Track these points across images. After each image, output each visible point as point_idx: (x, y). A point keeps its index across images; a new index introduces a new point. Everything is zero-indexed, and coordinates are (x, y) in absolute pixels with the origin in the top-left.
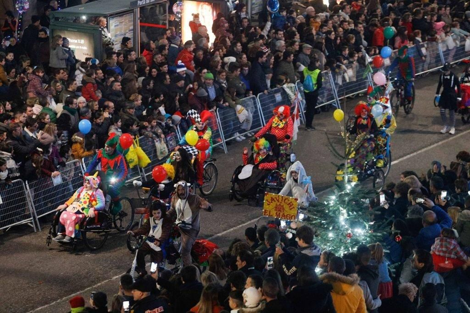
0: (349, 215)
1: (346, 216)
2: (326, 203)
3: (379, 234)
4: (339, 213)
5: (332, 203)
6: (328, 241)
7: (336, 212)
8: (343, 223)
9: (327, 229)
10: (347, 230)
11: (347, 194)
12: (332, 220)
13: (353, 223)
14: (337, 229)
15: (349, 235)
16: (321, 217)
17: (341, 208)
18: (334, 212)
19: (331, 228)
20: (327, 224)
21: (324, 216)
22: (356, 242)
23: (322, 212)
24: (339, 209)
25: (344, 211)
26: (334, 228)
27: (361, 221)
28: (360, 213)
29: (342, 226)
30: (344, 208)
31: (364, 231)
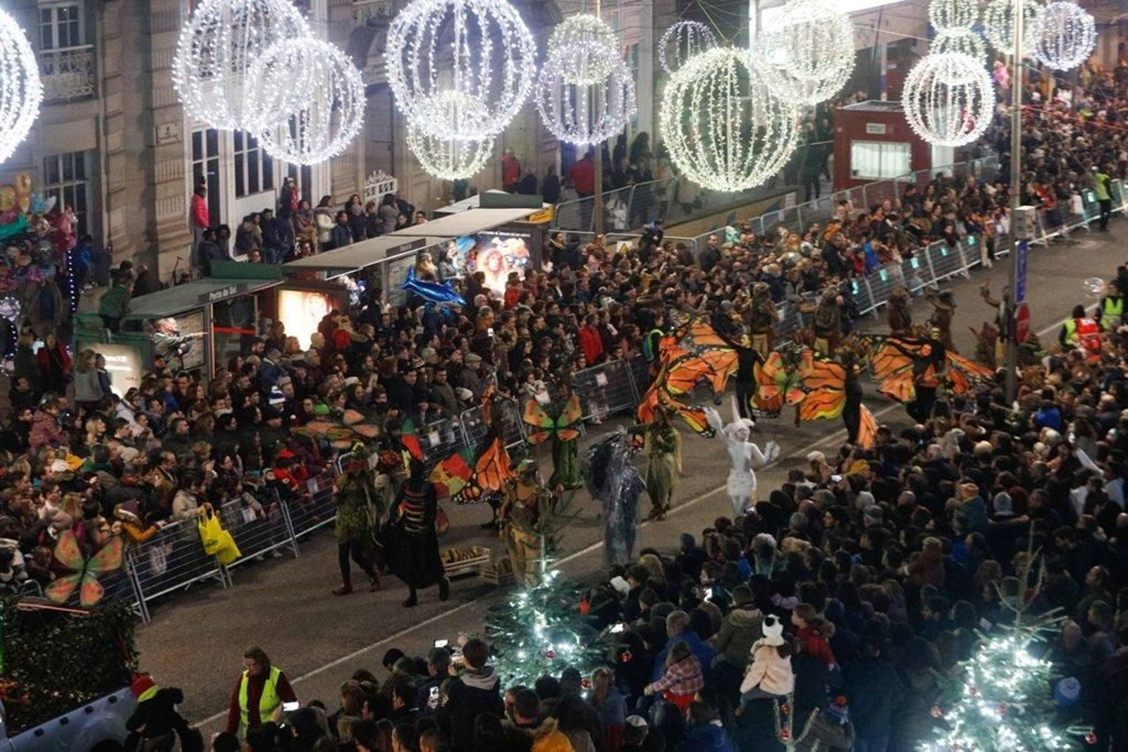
0: (549, 623)
1: (544, 624)
2: (512, 604)
3: (597, 651)
4: (534, 619)
5: (522, 604)
6: (518, 664)
7: (529, 619)
8: (540, 636)
9: (516, 645)
10: (547, 646)
11: (546, 590)
12: (524, 631)
13: (556, 636)
14: (531, 644)
15: (551, 655)
16: (505, 626)
17: (536, 612)
18: (526, 619)
19: (521, 644)
20: (515, 637)
21: (511, 626)
22: (561, 664)
23: (508, 618)
24: (532, 613)
25: (542, 617)
26: (526, 644)
27: (568, 631)
28: (567, 619)
29: (539, 641)
30: (542, 612)
31: (574, 646)
